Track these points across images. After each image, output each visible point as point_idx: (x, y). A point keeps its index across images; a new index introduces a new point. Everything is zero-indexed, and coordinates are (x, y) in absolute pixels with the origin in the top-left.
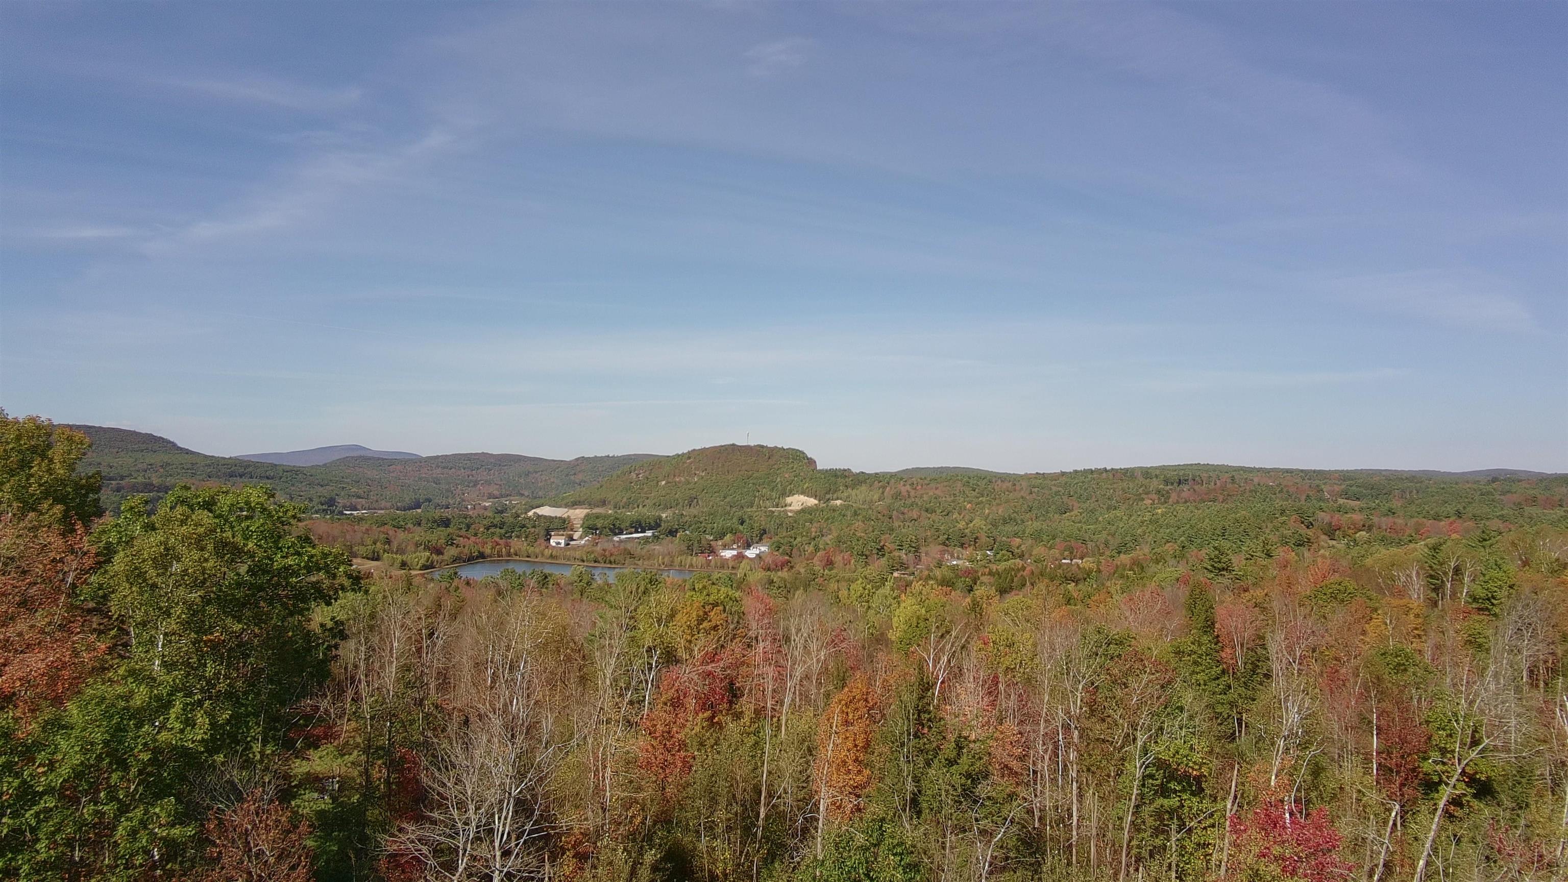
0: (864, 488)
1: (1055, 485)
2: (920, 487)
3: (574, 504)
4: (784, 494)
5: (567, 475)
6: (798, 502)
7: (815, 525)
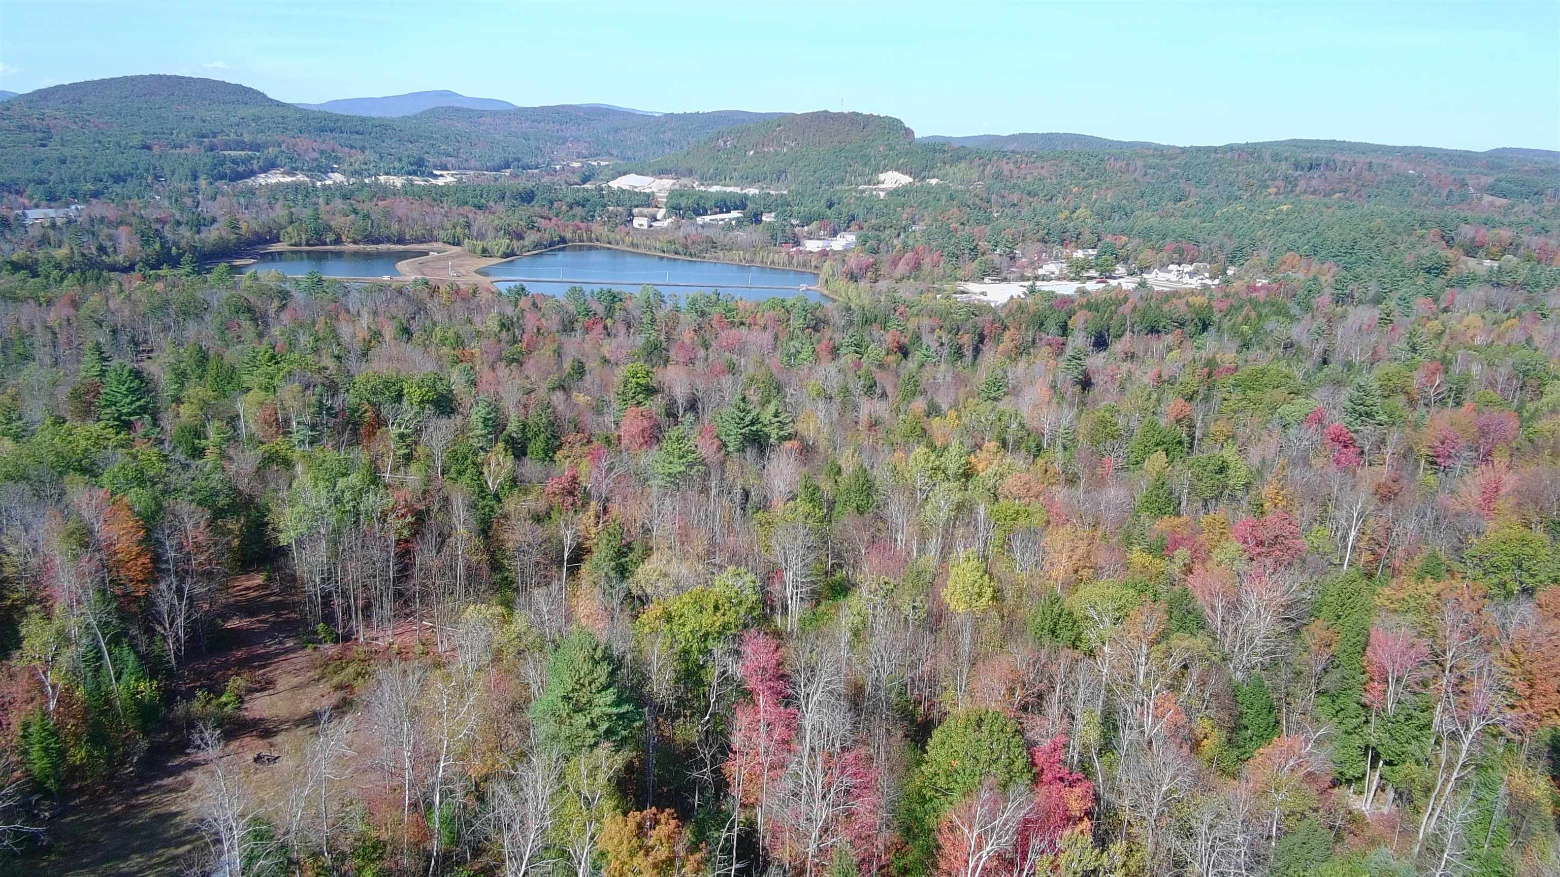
0: (963, 165)
1: (1172, 166)
2: (1024, 165)
3: (661, 173)
4: (877, 170)
5: (656, 133)
6: (892, 179)
7: (907, 210)
